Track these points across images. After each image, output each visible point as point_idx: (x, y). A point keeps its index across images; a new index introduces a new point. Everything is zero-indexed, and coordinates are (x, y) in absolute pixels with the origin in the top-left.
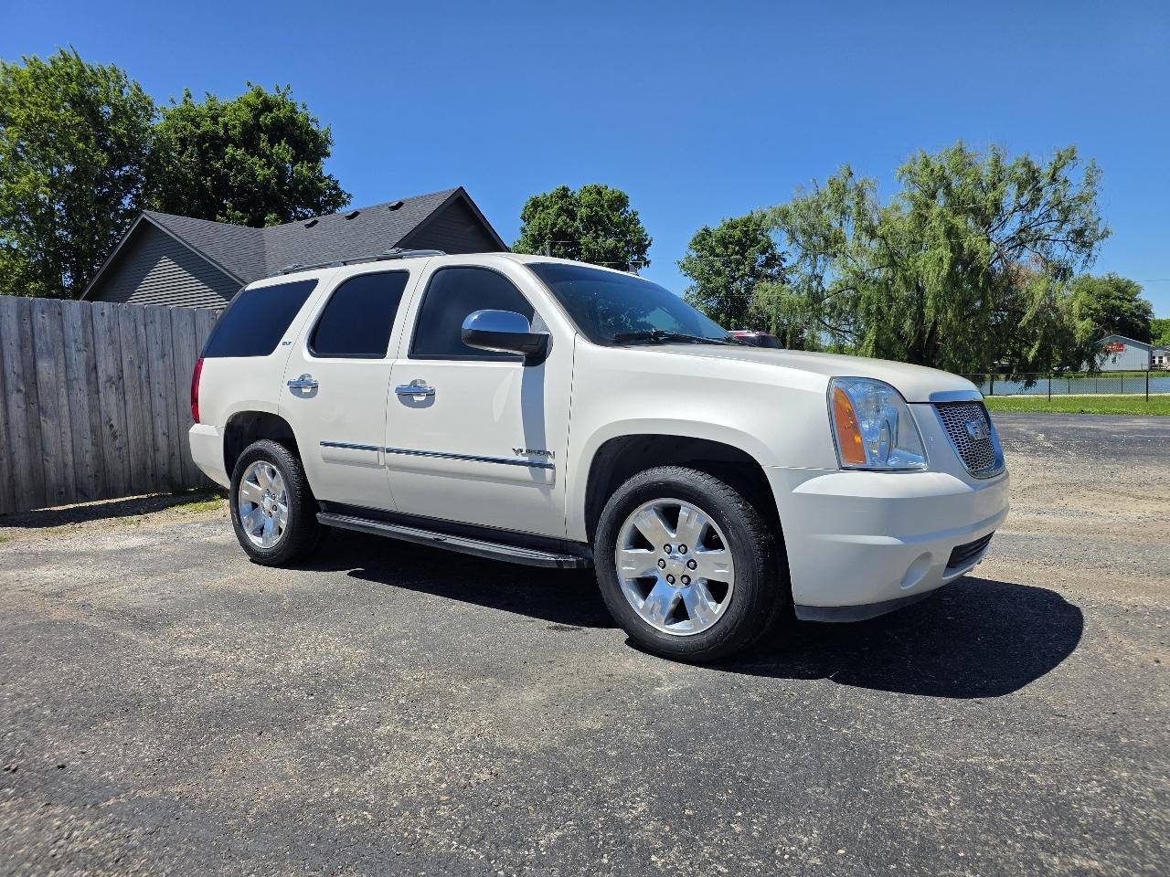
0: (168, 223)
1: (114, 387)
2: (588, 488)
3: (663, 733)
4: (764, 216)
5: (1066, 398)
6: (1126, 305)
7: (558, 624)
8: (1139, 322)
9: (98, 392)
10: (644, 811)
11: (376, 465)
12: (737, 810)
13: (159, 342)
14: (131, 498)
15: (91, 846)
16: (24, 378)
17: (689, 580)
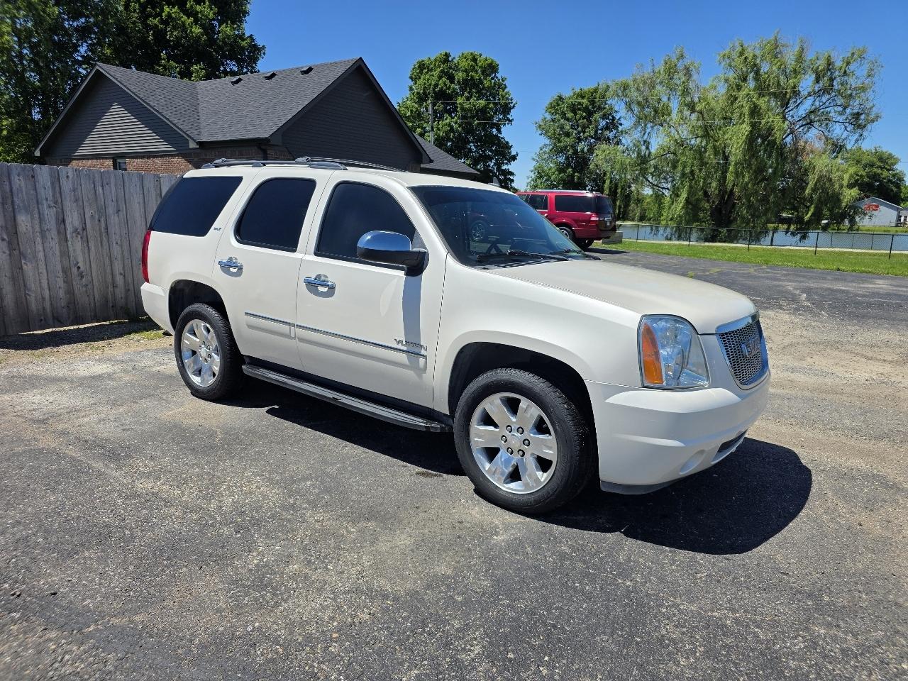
0: (117, 75)
1: (79, 236)
2: (451, 377)
3: (497, 581)
4: (608, 87)
5: (827, 252)
6: (885, 173)
7: (425, 470)
8: (893, 188)
9: (66, 241)
10: (479, 654)
11: (288, 336)
12: (545, 654)
13: (114, 199)
14: (97, 324)
15: (79, 670)
16: (7, 228)
17: (524, 453)
